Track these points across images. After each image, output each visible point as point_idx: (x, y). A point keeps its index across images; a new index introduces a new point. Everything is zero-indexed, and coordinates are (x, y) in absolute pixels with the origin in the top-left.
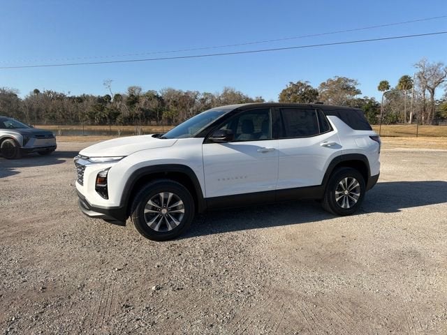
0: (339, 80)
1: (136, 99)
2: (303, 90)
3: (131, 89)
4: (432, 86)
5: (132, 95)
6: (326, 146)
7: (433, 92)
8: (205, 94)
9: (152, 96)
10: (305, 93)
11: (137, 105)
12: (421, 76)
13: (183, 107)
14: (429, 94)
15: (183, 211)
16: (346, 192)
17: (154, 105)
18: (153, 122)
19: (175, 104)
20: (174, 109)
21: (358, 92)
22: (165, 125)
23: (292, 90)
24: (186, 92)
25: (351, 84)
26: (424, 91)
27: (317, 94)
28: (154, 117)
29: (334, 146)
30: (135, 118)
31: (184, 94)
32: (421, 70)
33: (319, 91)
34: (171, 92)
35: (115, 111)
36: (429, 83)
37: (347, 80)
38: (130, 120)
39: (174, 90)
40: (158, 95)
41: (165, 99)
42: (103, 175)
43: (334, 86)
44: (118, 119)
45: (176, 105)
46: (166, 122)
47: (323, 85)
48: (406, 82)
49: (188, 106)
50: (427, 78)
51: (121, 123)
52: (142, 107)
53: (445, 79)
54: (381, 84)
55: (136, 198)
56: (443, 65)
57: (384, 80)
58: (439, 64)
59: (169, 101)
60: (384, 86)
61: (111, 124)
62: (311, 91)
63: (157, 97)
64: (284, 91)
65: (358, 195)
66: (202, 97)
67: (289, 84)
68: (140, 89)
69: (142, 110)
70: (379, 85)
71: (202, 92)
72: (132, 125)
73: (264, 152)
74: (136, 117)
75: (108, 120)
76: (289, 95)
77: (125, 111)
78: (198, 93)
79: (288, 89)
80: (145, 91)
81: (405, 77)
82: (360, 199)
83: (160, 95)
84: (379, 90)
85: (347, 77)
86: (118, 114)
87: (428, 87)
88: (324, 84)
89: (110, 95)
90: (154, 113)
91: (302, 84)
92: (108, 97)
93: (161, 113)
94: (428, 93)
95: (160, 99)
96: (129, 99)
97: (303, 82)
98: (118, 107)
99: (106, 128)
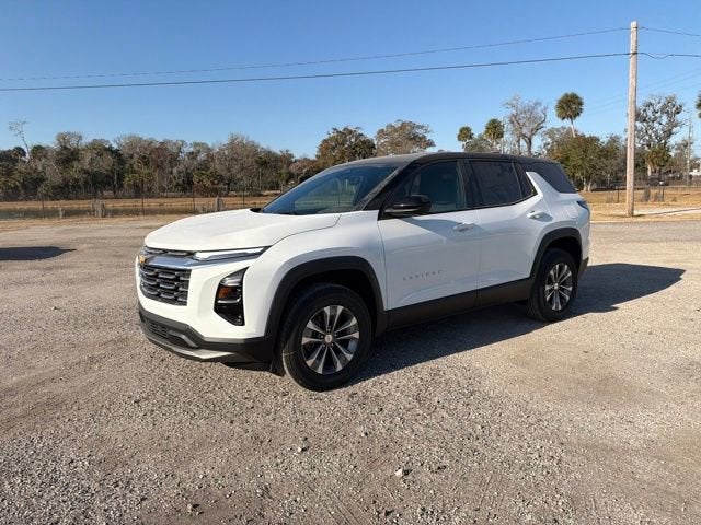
0: (404, 126)
1: (72, 153)
2: (353, 140)
3: (62, 138)
4: (528, 134)
5: (65, 148)
6: (533, 217)
7: (530, 143)
8: (196, 145)
9: (100, 149)
10: (356, 146)
11: (75, 163)
12: (514, 119)
13: (158, 166)
14: (525, 145)
15: (356, 335)
16: (556, 286)
17: (107, 163)
18: (105, 193)
19: (145, 160)
20: (145, 170)
21: (431, 144)
22: (130, 197)
23: (337, 140)
24: (161, 141)
25: (420, 132)
26: (519, 141)
27: (373, 146)
28: (109, 184)
29: (544, 217)
30: (73, 186)
31: (158, 145)
32: (514, 112)
33: (375, 142)
34: (134, 143)
35: (35, 176)
36: (524, 131)
37: (414, 126)
38: (64, 191)
39: (141, 139)
40: (111, 147)
41: (125, 152)
42: (230, 283)
43: (396, 135)
44: (41, 190)
45: (146, 164)
46: (132, 192)
47: (381, 133)
48: (495, 129)
49: (166, 164)
50: (522, 122)
51: (46, 197)
52: (87, 167)
53: (544, 124)
54: (461, 131)
55: (289, 320)
56: (540, 104)
57: (466, 125)
58: (536, 104)
59: (131, 157)
60: (465, 133)
61: (27, 199)
62: (364, 142)
63: (110, 150)
64: (325, 141)
65: (570, 289)
66: (192, 149)
67: (331, 131)
68: (80, 137)
69: (86, 172)
70: (458, 132)
71: (189, 142)
72: (68, 199)
73: (462, 230)
74: (76, 186)
75: (22, 192)
76: (333, 148)
77: (54, 175)
78: (183, 142)
79: (330, 139)
80: (87, 140)
81: (494, 121)
82: (572, 294)
83: (115, 146)
84: (460, 140)
85: (413, 121)
86: (40, 180)
87: (524, 136)
88: (382, 131)
89: (23, 147)
90: (107, 176)
91: (351, 132)
92: (20, 151)
93: (121, 177)
94: (523, 143)
95: (116, 153)
96: (59, 154)
97: (351, 128)
98: (40, 169)
99: (19, 205)
